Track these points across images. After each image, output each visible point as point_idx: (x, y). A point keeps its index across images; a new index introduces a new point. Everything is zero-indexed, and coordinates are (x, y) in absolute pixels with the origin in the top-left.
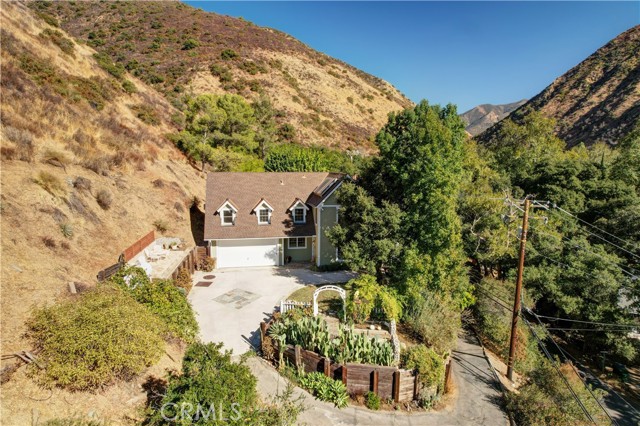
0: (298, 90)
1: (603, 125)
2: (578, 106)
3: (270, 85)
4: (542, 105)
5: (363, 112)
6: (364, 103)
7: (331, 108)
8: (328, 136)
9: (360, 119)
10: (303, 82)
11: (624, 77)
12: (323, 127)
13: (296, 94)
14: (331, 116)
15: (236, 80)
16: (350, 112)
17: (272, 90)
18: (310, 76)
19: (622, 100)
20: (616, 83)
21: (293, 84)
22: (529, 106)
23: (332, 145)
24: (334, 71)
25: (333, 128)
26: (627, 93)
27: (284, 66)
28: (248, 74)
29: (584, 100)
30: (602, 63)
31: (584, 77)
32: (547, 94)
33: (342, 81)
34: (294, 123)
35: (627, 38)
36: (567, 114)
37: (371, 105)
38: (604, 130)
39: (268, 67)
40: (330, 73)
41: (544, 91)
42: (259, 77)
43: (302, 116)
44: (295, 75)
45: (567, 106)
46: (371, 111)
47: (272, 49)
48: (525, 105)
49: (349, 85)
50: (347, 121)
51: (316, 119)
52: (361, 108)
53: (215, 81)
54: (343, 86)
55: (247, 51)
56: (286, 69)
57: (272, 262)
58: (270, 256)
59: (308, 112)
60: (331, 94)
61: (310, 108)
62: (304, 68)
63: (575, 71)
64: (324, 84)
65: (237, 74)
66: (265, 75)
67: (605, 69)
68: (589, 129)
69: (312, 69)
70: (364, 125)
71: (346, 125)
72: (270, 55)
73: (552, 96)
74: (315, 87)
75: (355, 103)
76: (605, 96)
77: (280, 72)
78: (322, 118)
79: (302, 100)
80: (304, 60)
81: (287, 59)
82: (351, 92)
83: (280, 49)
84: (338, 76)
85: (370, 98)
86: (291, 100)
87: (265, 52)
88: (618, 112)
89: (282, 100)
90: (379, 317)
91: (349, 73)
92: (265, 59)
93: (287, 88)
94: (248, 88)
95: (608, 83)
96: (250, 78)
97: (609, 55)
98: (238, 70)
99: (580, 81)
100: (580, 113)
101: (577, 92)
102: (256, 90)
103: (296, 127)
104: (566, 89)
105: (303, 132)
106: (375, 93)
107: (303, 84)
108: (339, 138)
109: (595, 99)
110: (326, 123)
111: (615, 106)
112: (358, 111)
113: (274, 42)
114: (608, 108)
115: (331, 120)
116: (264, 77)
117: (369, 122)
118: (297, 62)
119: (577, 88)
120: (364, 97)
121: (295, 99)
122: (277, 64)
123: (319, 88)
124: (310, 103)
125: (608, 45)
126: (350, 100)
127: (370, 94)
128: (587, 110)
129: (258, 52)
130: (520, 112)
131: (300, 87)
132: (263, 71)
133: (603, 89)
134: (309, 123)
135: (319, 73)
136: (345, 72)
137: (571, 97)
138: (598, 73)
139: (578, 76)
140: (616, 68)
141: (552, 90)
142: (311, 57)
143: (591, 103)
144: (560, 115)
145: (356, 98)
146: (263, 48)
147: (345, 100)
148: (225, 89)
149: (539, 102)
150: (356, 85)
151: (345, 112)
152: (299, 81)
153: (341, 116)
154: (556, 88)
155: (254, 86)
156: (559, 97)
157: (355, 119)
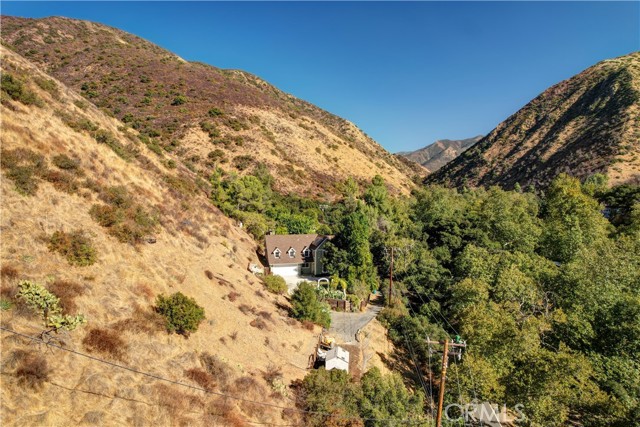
0: (275, 143)
1: (534, 167)
2: (515, 150)
3: (252, 140)
4: (487, 148)
5: (329, 161)
6: (329, 152)
7: (303, 158)
8: (301, 183)
9: (327, 167)
10: (278, 135)
11: (551, 125)
12: (297, 176)
13: (274, 148)
14: (303, 165)
15: (223, 135)
16: (319, 162)
17: (254, 144)
18: (284, 130)
19: (548, 147)
20: (545, 131)
21: (271, 139)
22: (476, 148)
23: (305, 192)
24: (304, 123)
25: (305, 176)
26: (552, 140)
27: (262, 121)
28: (233, 131)
29: (520, 144)
30: (534, 113)
31: (520, 124)
32: (492, 138)
33: (311, 133)
34: (273, 173)
35: (553, 93)
36: (507, 156)
37: (336, 154)
38: (535, 172)
39: (248, 123)
40: (300, 125)
41: (489, 135)
42: (242, 133)
43: (279, 167)
44: (270, 129)
45: (507, 149)
46: (336, 160)
47: (251, 106)
48: (473, 147)
49: (317, 136)
50: (316, 169)
51: (291, 170)
52: (327, 157)
53: (205, 136)
54: (312, 138)
55: (230, 108)
56: (264, 123)
57: (296, 273)
58: (296, 269)
59: (284, 163)
60: (302, 146)
61: (285, 159)
62: (279, 122)
63: (513, 118)
64: (296, 137)
65: (224, 131)
66: (247, 131)
67: (537, 118)
68: (524, 170)
69: (285, 123)
70: (330, 173)
71: (315, 173)
72: (249, 111)
73: (495, 140)
74: (288, 140)
75: (323, 152)
76: (537, 141)
77: (258, 127)
78: (296, 168)
79: (279, 153)
80: (278, 115)
81: (268, 116)
82: (319, 143)
83: (257, 105)
84: (307, 129)
85: (335, 148)
86: (269, 153)
87: (245, 108)
88: (546, 157)
89: (263, 154)
90: (340, 288)
91: (316, 124)
92: (245, 115)
93: (266, 143)
94: (233, 143)
95: (539, 131)
96: (235, 134)
97: (540, 107)
98: (224, 127)
99: (517, 128)
100: (517, 156)
101: (515, 137)
102: (241, 145)
103: (275, 177)
104: (506, 134)
105: (281, 181)
106: (339, 143)
107: (278, 137)
108: (310, 185)
109: (529, 144)
110: (299, 172)
111: (543, 151)
112: (325, 160)
113: (251, 98)
114: (538, 153)
115: (303, 169)
116: (247, 133)
117: (334, 170)
118: (273, 116)
119: (515, 133)
120: (329, 147)
121: (273, 152)
122: (255, 120)
123: (292, 141)
124: (285, 155)
125: (539, 98)
126: (318, 150)
127: (336, 144)
128: (523, 153)
129: (239, 108)
130: (469, 153)
131: (276, 140)
132: (245, 128)
133: (535, 136)
134: (285, 173)
135: (292, 127)
136: (313, 123)
137: (511, 142)
138: (531, 121)
139: (516, 123)
140: (545, 118)
141: (495, 134)
142: (284, 111)
143: (526, 148)
144: (502, 157)
145: (323, 147)
146: (243, 105)
147: (314, 151)
148: (215, 143)
149: (485, 144)
150: (323, 136)
151: (315, 162)
152: (275, 134)
153: (311, 166)
154: (498, 132)
155: (239, 141)
156: (501, 141)
157: (322, 167)
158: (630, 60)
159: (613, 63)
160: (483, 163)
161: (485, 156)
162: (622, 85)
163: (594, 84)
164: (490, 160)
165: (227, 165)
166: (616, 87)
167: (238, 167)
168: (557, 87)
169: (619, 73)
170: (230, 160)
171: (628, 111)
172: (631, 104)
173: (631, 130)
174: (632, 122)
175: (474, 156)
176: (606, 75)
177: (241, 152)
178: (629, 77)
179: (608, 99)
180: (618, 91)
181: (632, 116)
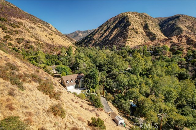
0: (31, 33)
1: (108, 41)
2: (102, 36)
3: (22, 32)
4: (94, 35)
5: (51, 40)
6: (50, 36)
7: (42, 39)
8: (43, 48)
9: (50, 42)
10: (31, 30)
11: (111, 29)
12: (41, 45)
13: (31, 35)
14: (42, 41)
15: (9, 29)
16: (47, 40)
17: (23, 34)
18: (33, 28)
19: (111, 36)
20: (110, 31)
21: (29, 32)
23: (45, 51)
24: (39, 26)
25: (44, 45)
26: (112, 34)
27: (23, 24)
29: (103, 34)
30: (106, 25)
31: (103, 28)
32: (95, 32)
33: (42, 29)
34: (33, 45)
35: (111, 20)
36: (100, 38)
37: (52, 37)
38: (108, 42)
39: (19, 25)
40: (38, 26)
41: (94, 31)
42: (17, 29)
44: (27, 27)
45: (100, 36)
46: (52, 39)
47: (17, 18)
48: (90, 34)
49: (45, 31)
50: (47, 43)
51: (39, 43)
52: (50, 38)
54: (43, 31)
56: (24, 25)
57: (74, 88)
58: (74, 87)
59: (36, 41)
60: (40, 34)
61: (36, 39)
62: (30, 25)
63: (101, 26)
64: (38, 31)
65: (9, 28)
67: (107, 27)
68: (105, 42)
69: (32, 25)
70: (52, 44)
71: (47, 44)
72: (18, 20)
73: (96, 33)
74: (35, 32)
75: (48, 36)
76: (108, 34)
77: (22, 27)
78: (41, 43)
79: (33, 37)
80: (29, 22)
81: (25, 22)
82: (46, 33)
83: (20, 18)
84: (41, 28)
85: (52, 35)
86: (30, 37)
87: (15, 19)
88: (110, 38)
89: (28, 38)
91: (43, 26)
92: (16, 21)
93: (28, 33)
94: (14, 33)
95: (108, 31)
96: (14, 29)
97: (108, 24)
98: (8, 26)
99: (102, 29)
100: (103, 38)
101: (102, 32)
102: (18, 34)
104: (99, 31)
105: (36, 47)
106: (52, 33)
107: (31, 31)
108: (46, 48)
109: (106, 34)
110: (42, 44)
111: (110, 37)
112: (49, 39)
113: (17, 14)
114: (108, 37)
116: (19, 29)
117: (53, 43)
118: (27, 23)
119: (102, 31)
120: (50, 34)
121: (31, 37)
122: (21, 24)
123: (37, 32)
125: (107, 21)
126: (46, 36)
127: (51, 33)
128: (104, 37)
129: (12, 18)
130: (89, 36)
131: (31, 32)
132: (18, 27)
133: (107, 32)
134: (37, 44)
135: (35, 27)
136: (42, 25)
137: (101, 33)
138: (106, 28)
139: (102, 28)
140: (109, 27)
141: (96, 31)
142: (31, 21)
143: (105, 35)
144: (98, 38)
145: (48, 34)
146: (14, 17)
147: (45, 36)
148: (6, 32)
149: (93, 34)
150: (47, 30)
151: (46, 40)
152: (30, 30)
153: (45, 41)
154: (97, 30)
155: (16, 32)
156: (98, 33)
157: (49, 42)
158: (128, 14)
159: (125, 14)
160: (93, 39)
161: (94, 37)
162: (127, 20)
163: (121, 19)
164: (95, 38)
165: (13, 41)
166: (126, 21)
167: (18, 42)
168: (112, 18)
169: (126, 17)
170: (14, 39)
171: (129, 28)
172: (129, 26)
173: (130, 32)
174: (130, 30)
175: (90, 37)
176: (123, 17)
177: (18, 36)
178: (128, 18)
179: (124, 24)
180: (126, 22)
181: (130, 29)
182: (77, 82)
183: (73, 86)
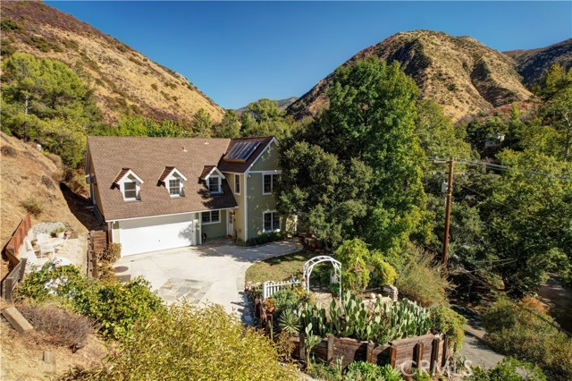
4: (311, 101)
5: (168, 99)
6: (167, 90)
7: (137, 93)
9: (166, 105)
10: (104, 66)
12: (132, 111)
13: (99, 77)
14: (137, 101)
16: (156, 99)
18: (111, 61)
22: (302, 101)
24: (136, 58)
25: (141, 112)
27: (81, 48)
28: (38, 51)
32: (315, 93)
33: (144, 69)
34: (100, 105)
35: (363, 55)
37: (175, 93)
39: (62, 46)
40: (131, 59)
41: (312, 90)
42: (51, 55)
43: (108, 99)
44: (94, 58)
46: (175, 99)
47: (64, 29)
48: (299, 101)
49: (152, 73)
50: (154, 107)
51: (123, 104)
52: (166, 96)
54: (146, 73)
55: (34, 27)
56: (84, 51)
57: (185, 241)
59: (114, 96)
60: (135, 80)
61: (115, 92)
62: (104, 52)
64: (127, 70)
65: (23, 49)
66: (59, 54)
69: (112, 54)
70: (171, 111)
71: (154, 110)
72: (63, 35)
73: (318, 94)
74: (118, 72)
75: (160, 90)
77: (75, 53)
78: (129, 103)
79: (106, 84)
80: (102, 44)
81: (83, 41)
82: (155, 80)
83: (72, 29)
84: (140, 64)
85: (173, 87)
86: (94, 81)
87: (56, 30)
91: (149, 62)
92: (56, 37)
98: (24, 45)
103: (103, 110)
105: (111, 116)
107: (104, 68)
110: (134, 108)
112: (163, 98)
113: (64, 21)
115: (138, 105)
117: (175, 109)
118: (96, 45)
120: (167, 85)
121: (98, 82)
122: (73, 45)
123: (122, 74)
124: (115, 87)
125: (352, 59)
126: (154, 87)
127: (173, 83)
129: (46, 28)
130: (295, 106)
131: (102, 71)
132: (57, 50)
134: (116, 106)
135: (120, 59)
136: (145, 60)
141: (318, 89)
142: (109, 42)
145: (160, 85)
146: (53, 26)
147: (150, 88)
149: (309, 98)
150: (159, 74)
151: (151, 98)
152: (99, 64)
153: (147, 102)
154: (320, 88)
156: (323, 95)
157: (161, 105)
158: (417, 35)
159: (409, 36)
160: (309, 114)
161: (311, 108)
162: (416, 52)
163: (395, 51)
164: (315, 112)
166: (413, 53)
168: (366, 50)
169: (413, 43)
171: (426, 72)
172: (427, 67)
173: (430, 87)
174: (430, 81)
175: (300, 109)
176: (403, 45)
178: (421, 46)
179: (407, 63)
180: (415, 57)
181: (429, 76)
182: (219, 196)
183: (184, 226)
